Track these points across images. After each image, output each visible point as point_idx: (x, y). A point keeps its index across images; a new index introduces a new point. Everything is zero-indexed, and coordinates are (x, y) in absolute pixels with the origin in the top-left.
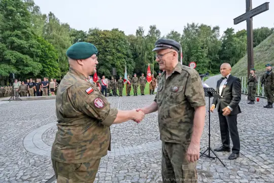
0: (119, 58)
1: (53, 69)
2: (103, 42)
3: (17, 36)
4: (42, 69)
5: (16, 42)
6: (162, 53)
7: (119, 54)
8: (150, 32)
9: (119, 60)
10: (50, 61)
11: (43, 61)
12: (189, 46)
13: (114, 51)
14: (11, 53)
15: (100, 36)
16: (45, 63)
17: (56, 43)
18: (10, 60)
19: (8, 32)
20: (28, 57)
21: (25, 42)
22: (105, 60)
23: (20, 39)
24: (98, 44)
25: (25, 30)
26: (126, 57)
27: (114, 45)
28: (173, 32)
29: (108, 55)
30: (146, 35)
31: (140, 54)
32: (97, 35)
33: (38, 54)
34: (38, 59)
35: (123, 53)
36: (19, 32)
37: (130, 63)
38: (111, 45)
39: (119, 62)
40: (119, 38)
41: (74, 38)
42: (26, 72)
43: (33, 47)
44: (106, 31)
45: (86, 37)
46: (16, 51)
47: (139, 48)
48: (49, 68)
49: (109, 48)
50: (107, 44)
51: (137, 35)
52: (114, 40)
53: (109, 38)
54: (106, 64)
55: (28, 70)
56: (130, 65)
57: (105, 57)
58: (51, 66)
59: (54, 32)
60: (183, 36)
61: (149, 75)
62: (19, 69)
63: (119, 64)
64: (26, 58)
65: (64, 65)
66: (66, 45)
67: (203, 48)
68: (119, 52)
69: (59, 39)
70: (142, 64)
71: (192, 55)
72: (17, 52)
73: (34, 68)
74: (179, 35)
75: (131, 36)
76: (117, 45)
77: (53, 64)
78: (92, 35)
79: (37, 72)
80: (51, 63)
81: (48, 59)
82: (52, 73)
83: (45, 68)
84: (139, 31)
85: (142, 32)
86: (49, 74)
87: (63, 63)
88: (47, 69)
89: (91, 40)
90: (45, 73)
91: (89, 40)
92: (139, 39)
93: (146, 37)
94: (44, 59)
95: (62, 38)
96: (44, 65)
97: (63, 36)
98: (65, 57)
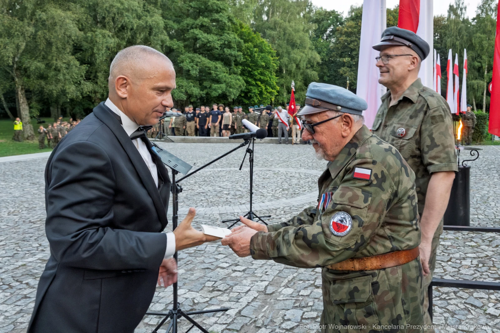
1: (266, 89)
3: (202, 27)
4: (243, 88)
5: (199, 39)
10: (262, 74)
11: (247, 73)
14: (190, 58)
16: (252, 76)
18: (189, 71)
19: (189, 21)
20: (219, 65)
21: (215, 38)
23: (208, 34)
25: (216, 16)
33: (238, 59)
34: (239, 70)
36: (206, 20)
41: (315, 26)
42: (214, 94)
43: (230, 47)
45: (341, 24)
46: (200, 54)
48: (258, 86)
55: (218, 89)
58: (262, 81)
59: (277, 17)
62: (203, 88)
64: (216, 68)
66: (298, 42)
69: (285, 30)
72: (200, 56)
73: (229, 85)
75: (440, 19)
77: (266, 79)
79: (234, 94)
80: (262, 77)
81: (258, 69)
82: (264, 96)
83: (252, 87)
84: (455, 7)
85: (461, 9)
86: (258, 97)
87: (291, 76)
88: (255, 88)
89: (350, 30)
90: (251, 96)
91: (346, 30)
92: (453, 25)
93: (474, 19)
94: (250, 70)
95: (290, 27)
96: (250, 80)
97: (293, 24)
98: (294, 66)
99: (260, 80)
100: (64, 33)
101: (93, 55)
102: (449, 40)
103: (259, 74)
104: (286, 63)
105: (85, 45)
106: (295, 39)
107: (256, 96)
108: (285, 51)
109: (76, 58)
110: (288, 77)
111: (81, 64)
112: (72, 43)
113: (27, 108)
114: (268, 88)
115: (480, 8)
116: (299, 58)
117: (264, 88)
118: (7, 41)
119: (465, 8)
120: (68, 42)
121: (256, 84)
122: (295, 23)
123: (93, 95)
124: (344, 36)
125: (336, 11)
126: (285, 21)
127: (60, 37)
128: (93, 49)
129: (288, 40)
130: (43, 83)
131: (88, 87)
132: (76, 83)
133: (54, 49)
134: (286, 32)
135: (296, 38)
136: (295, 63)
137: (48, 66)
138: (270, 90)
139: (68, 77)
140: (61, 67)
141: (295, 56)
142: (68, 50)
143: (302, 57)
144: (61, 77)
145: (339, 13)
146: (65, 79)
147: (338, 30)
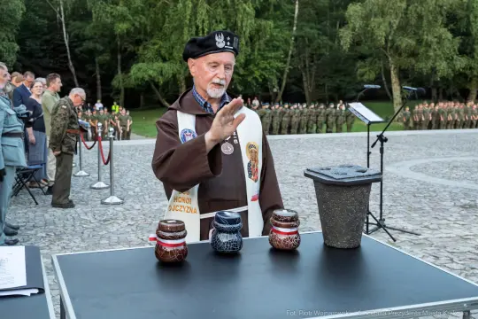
100: (436, 4)
101: (469, 23)
105: (460, 13)
109: (449, 30)
111: (454, 37)
112: (444, 13)
113: (398, 88)
118: (381, 20)
120: (440, 12)
123: (468, 72)
127: (431, 8)
128: (468, 17)
130: (413, 61)
131: (461, 63)
132: (448, 58)
133: (425, 22)
137: (419, 42)
139: (439, 52)
140: (432, 42)
142: (440, 22)
144: (431, 54)
146: (436, 55)
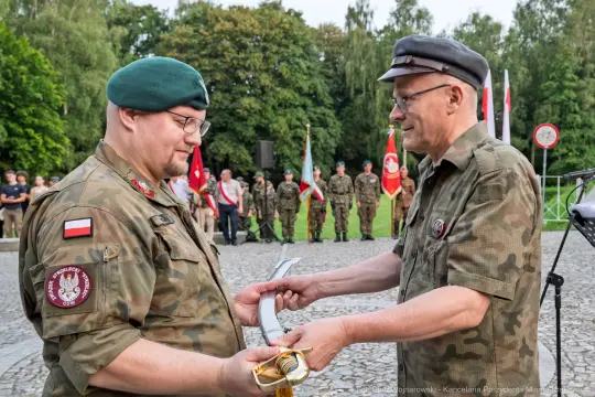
0: (284, 105)
1: (45, 143)
2: (226, 49)
6: (411, 91)
7: (286, 93)
8: (396, 15)
9: (285, 115)
10: (35, 115)
11: (7, 113)
12: (532, 66)
13: (265, 80)
15: (218, 27)
17: (58, 49)
22: (232, 113)
24: (210, 56)
26: (309, 102)
27: (266, 59)
28: (476, 16)
29: (243, 94)
30: (381, 27)
31: (358, 91)
32: (206, 23)
35: (299, 90)
37: (324, 124)
38: (256, 59)
39: (282, 121)
40: (287, 34)
41: (121, 31)
44: (240, 9)
45: (165, 29)
47: (357, 72)
48: (29, 137)
49: (247, 69)
50: (242, 55)
51: (348, 24)
52: (265, 40)
53: (247, 35)
54: (239, 127)
56: (321, 132)
57: (234, 100)
58: (37, 129)
59: (52, 11)
60: (511, 30)
61: (392, 167)
63: (285, 128)
65: (84, 127)
67: (581, 74)
68: (284, 83)
69: (68, 33)
70: (367, 129)
71: (542, 100)
74: (498, 27)
75: (329, 29)
76: (276, 58)
77: (44, 123)
78: (187, 23)
80: (36, 121)
81: (27, 106)
82: (41, 156)
83: (17, 139)
84: (356, 10)
85: (365, 15)
86: (30, 157)
87: (81, 119)
88: (24, 140)
89: (185, 40)
90: (15, 155)
91: (177, 40)
92: (355, 41)
93: (381, 32)
94: (12, 106)
95: (79, 30)
96: (12, 125)
97: (83, 25)
98: (88, 101)
99: (32, 126)
102: (349, 63)
103: (30, 114)
104: (74, 96)
106: (89, 51)
107: (26, 157)
108: (69, 73)
110: (77, 122)
114: (49, 140)
115: (394, 14)
116: (97, 86)
117: (41, 141)
119: (372, 13)
121: (26, 133)
122: (88, 23)
124: (175, 50)
125: (154, 6)
126: (67, 18)
129: (73, 53)
134: (71, 37)
135: (91, 52)
136: (90, 95)
138: (53, 144)
141: (90, 83)
143: (102, 84)
145: (160, 10)
147: (163, 40)
